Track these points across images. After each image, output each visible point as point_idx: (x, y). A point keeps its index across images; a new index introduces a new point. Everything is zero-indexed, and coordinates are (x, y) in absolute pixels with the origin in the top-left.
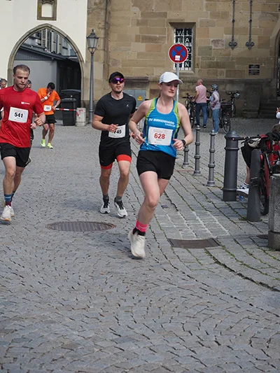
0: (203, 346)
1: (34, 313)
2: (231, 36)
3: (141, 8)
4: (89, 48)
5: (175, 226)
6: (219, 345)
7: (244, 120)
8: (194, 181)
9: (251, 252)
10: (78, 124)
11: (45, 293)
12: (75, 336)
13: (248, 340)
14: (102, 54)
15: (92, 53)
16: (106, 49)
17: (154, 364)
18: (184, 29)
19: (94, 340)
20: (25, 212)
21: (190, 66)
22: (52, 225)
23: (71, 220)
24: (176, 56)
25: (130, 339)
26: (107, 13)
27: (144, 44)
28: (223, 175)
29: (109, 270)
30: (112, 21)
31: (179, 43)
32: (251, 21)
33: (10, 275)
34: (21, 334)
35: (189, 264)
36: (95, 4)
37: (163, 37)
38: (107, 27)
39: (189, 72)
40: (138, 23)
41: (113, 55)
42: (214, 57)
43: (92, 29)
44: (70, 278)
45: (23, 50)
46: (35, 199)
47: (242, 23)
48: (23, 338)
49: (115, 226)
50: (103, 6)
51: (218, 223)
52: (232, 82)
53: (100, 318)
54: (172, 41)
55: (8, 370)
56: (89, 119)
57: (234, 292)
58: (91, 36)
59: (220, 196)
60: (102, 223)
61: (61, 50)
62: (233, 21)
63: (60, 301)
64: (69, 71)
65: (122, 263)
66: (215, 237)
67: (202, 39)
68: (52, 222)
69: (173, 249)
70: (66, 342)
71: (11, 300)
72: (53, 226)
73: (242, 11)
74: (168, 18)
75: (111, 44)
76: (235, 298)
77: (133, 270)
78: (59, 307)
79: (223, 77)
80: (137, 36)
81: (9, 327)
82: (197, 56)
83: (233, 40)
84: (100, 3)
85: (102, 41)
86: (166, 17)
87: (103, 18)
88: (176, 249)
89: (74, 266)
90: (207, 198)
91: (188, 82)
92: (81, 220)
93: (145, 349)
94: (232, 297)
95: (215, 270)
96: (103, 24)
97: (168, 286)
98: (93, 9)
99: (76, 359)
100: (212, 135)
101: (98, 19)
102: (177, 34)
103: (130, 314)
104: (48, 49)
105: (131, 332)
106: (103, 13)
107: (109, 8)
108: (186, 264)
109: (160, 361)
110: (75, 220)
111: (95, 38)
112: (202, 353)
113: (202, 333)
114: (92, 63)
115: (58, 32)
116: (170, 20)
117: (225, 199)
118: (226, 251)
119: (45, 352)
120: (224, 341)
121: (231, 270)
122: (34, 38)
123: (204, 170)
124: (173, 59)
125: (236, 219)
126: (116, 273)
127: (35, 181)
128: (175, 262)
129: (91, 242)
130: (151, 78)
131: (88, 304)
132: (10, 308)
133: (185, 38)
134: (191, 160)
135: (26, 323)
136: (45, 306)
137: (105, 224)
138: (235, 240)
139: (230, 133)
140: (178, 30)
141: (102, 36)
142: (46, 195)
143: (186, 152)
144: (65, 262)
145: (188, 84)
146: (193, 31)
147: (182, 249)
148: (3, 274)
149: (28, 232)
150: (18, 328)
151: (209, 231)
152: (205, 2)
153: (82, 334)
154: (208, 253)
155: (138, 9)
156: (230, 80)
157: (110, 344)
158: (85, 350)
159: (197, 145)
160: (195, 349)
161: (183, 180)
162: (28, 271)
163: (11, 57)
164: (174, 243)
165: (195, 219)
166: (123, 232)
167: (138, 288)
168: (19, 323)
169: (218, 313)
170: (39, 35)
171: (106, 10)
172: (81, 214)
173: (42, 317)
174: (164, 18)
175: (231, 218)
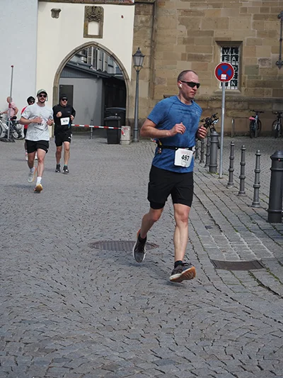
0: (245, 370)
1: (75, 333)
2: (278, 55)
3: (187, 27)
4: (134, 66)
5: (219, 248)
6: (262, 369)
8: (238, 201)
10: (122, 142)
11: (86, 313)
12: (116, 357)
14: (147, 71)
15: (138, 72)
16: (152, 68)
18: (231, 48)
19: (135, 361)
20: (68, 231)
21: (236, 85)
22: (94, 244)
23: (114, 240)
25: (170, 361)
26: (154, 31)
27: (190, 63)
28: (268, 196)
29: (151, 290)
30: (159, 39)
31: (225, 62)
33: (51, 294)
34: (62, 354)
35: (232, 286)
36: (142, 22)
37: (210, 56)
38: (153, 44)
39: (235, 91)
40: (184, 42)
41: (158, 74)
42: (260, 77)
43: (137, 47)
44: (112, 297)
45: (69, 68)
46: (78, 217)
48: (64, 358)
49: (158, 246)
50: (149, 24)
51: (262, 244)
52: (279, 102)
53: (141, 339)
54: (218, 60)
56: (134, 138)
57: (278, 316)
58: (137, 54)
59: (265, 218)
61: (106, 68)
62: (281, 40)
63: (101, 321)
64: (114, 89)
65: (164, 284)
66: (259, 259)
67: (249, 58)
68: (94, 241)
69: (216, 271)
70: (106, 364)
71: (53, 319)
74: (214, 36)
75: (157, 63)
76: (279, 322)
77: (175, 291)
78: (100, 327)
79: (270, 96)
80: (183, 54)
81: (50, 346)
82: (243, 75)
83: (280, 59)
84: (147, 21)
85: (147, 59)
86: (212, 35)
87: (149, 36)
88: (219, 271)
89: (116, 286)
90: (251, 219)
91: (235, 101)
92: (123, 239)
93: (186, 372)
94: (275, 321)
95: (258, 293)
96: (149, 42)
97: (211, 308)
98: (139, 28)
100: (257, 155)
101: (144, 37)
102: (223, 53)
103: (170, 336)
104: (94, 66)
105: (172, 354)
106: (149, 31)
107: (155, 26)
108: (230, 286)
110: (117, 240)
111: (141, 56)
113: (244, 357)
114: (137, 81)
115: (105, 50)
116: (217, 38)
117: (270, 220)
118: (271, 274)
119: (85, 372)
120: (267, 366)
121: (275, 293)
122: (80, 56)
123: (249, 191)
124: (219, 77)
125: (281, 241)
126: (158, 294)
127: (78, 199)
128: (219, 284)
129: (133, 262)
131: (130, 325)
132: (50, 327)
133: (232, 56)
134: (236, 180)
135: (67, 343)
136: (87, 326)
137: (148, 244)
138: (279, 263)
139: (276, 153)
140: (224, 49)
141: (149, 54)
142: (89, 213)
143: (231, 171)
144: (107, 281)
145: (234, 103)
146: (239, 49)
147: (227, 272)
148: (42, 292)
149: (70, 251)
150: (58, 347)
151: (253, 253)
152: (252, 21)
153: (122, 355)
154: (252, 275)
155: (185, 27)
156: (277, 100)
157: (150, 366)
158: (126, 371)
159: (242, 165)
160: (237, 374)
161: (227, 200)
162: (70, 290)
163: (57, 75)
164: (218, 265)
165: (239, 241)
166: (166, 252)
167: (180, 310)
168: (60, 342)
169: (261, 336)
170: (85, 53)
171: (152, 27)
172: (124, 233)
173: (83, 337)
174: (210, 37)
175: (276, 240)
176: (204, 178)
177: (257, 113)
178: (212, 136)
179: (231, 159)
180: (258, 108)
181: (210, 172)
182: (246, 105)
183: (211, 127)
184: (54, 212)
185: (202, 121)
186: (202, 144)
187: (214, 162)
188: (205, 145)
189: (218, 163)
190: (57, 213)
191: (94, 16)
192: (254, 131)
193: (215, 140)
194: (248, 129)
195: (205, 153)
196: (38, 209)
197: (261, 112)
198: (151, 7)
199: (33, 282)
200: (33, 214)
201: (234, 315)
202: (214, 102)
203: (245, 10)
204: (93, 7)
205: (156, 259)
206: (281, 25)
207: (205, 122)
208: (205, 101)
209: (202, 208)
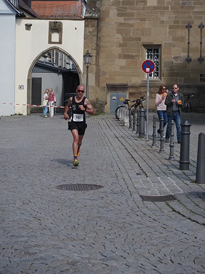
0: (162, 263)
1: (48, 242)
2: (187, 54)
3: (122, 35)
4: (85, 63)
5: (145, 187)
6: (173, 262)
7: (197, 114)
8: (160, 157)
9: (198, 204)
11: (55, 230)
12: (76, 257)
13: (192, 260)
14: (94, 67)
15: (87, 67)
16: (97, 64)
18: (154, 49)
19: (88, 259)
20: (41, 178)
21: (158, 76)
22: (59, 186)
23: (73, 183)
24: (147, 69)
25: (112, 259)
26: (98, 38)
27: (124, 60)
28: (180, 152)
29: (98, 215)
30: (102, 44)
31: (149, 59)
32: (201, 43)
33: (31, 219)
34: (40, 256)
35: (154, 212)
36: (90, 32)
37: (138, 55)
38: (98, 48)
39: (157, 80)
40: (120, 45)
41: (102, 69)
43: (87, 50)
44: (73, 220)
45: (38, 65)
46: (47, 169)
47: (195, 44)
48: (41, 258)
49: (104, 187)
50: (95, 33)
51: (175, 185)
52: (188, 87)
53: (93, 245)
54: (145, 58)
57: (185, 230)
58: (87, 55)
59: (178, 167)
60: (94, 185)
61: (65, 65)
62: (189, 43)
63: (66, 235)
64: (71, 79)
65: (108, 211)
66: (173, 194)
67: (166, 56)
68: (60, 184)
69: (143, 202)
70: (70, 261)
71: (33, 234)
72: (60, 187)
73: (195, 36)
75: (101, 61)
76: (185, 233)
77: (115, 216)
78: (65, 239)
79: (182, 83)
80: (119, 55)
81: (31, 251)
82: (163, 68)
83: (188, 56)
84: (93, 31)
85: (94, 58)
86: (140, 41)
87: (95, 42)
88: (145, 202)
89: (75, 213)
90: (168, 168)
91: (157, 87)
92: (79, 183)
93: (123, 265)
94: (183, 233)
95: (172, 216)
96: (95, 46)
97: (139, 226)
98: (88, 36)
99: (77, 271)
101: (91, 43)
102: (148, 53)
103: (112, 243)
104: (56, 64)
105: (113, 254)
106: (95, 38)
107: (99, 35)
108: (152, 212)
110: (75, 183)
111: (89, 56)
112: (161, 267)
113: (161, 255)
114: (87, 74)
115: (63, 52)
116: (143, 43)
117: (181, 168)
118: (180, 203)
119: (56, 266)
120: (176, 260)
121: (183, 216)
122: (46, 57)
123: (167, 149)
124: (145, 70)
125: (188, 182)
126: (104, 217)
127: (47, 157)
128: (145, 210)
129: (86, 197)
130: (129, 84)
131: (85, 237)
132: (32, 239)
133: (154, 55)
134: (158, 142)
135: (43, 249)
136: (56, 238)
137: (96, 186)
138: (187, 196)
139: (184, 122)
140: (149, 50)
141: (95, 55)
142: (55, 166)
143: (154, 136)
144: (69, 210)
146: (159, 50)
147: (150, 202)
148: (27, 218)
149: (43, 191)
150: (37, 251)
151: (169, 190)
152: (168, 30)
153: (80, 256)
154: (168, 204)
155: (120, 35)
156: (186, 85)
157: (99, 262)
158: (83, 265)
159: (162, 131)
160: (156, 265)
161: (151, 156)
162: (44, 216)
163: (30, 70)
164: (144, 198)
165: (159, 182)
166: (109, 191)
167: (119, 227)
168: (38, 248)
169: (173, 242)
170: (49, 54)
171: (97, 36)
172: (80, 179)
173: (53, 245)
174: (138, 42)
175: (185, 181)
176: (135, 141)
178: (141, 112)
179: (154, 127)
181: (140, 137)
183: (140, 105)
184: (31, 166)
185: (134, 101)
186: (134, 117)
187: (142, 130)
188: (136, 118)
189: (145, 130)
190: (33, 166)
191: (56, 28)
193: (143, 114)
195: (136, 124)
196: (20, 164)
198: (96, 21)
199: (18, 212)
200: (16, 167)
201: (155, 230)
202: (142, 88)
203: (163, 22)
204: (55, 22)
205: (102, 195)
206: (189, 32)
207: (136, 103)
208: (136, 87)
209: (134, 161)
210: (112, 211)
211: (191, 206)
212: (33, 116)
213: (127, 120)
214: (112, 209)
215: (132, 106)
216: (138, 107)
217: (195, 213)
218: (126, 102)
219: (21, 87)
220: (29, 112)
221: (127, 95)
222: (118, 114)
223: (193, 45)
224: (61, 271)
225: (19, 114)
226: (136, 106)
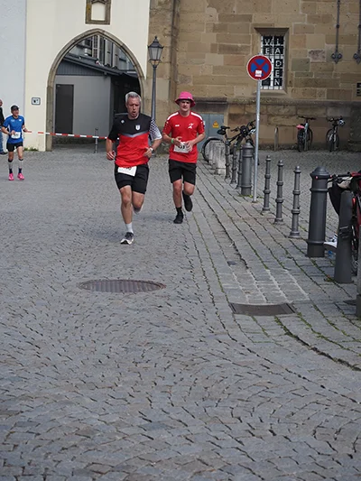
0: (254, 435)
1: (46, 391)
2: (333, 46)
3: (218, 10)
4: (150, 60)
5: (241, 288)
6: (274, 435)
7: (350, 154)
8: (273, 230)
9: (333, 321)
11: (64, 367)
12: (94, 420)
13: (311, 430)
14: (167, 67)
15: (155, 67)
16: (173, 62)
17: (188, 456)
18: (275, 37)
19: (118, 425)
20: (54, 268)
21: (280, 85)
22: (84, 284)
23: (110, 278)
24: (257, 72)
25: (162, 425)
26: (175, 15)
27: (222, 56)
28: (308, 221)
29: (148, 340)
30: (182, 26)
32: (360, 26)
33: (23, 345)
34: (28, 417)
35: (252, 335)
36: (160, 4)
37: (247, 47)
38: (175, 33)
39: (279, 92)
40: (215, 29)
41: (182, 70)
42: (311, 74)
43: (155, 35)
44: (99, 348)
45: (66, 62)
46: (68, 251)
47: (349, 29)
48: (30, 421)
49: (165, 286)
50: (170, 5)
51: (296, 284)
52: (334, 105)
53: (129, 399)
54: (258, 52)
55: (5, 460)
57: (304, 371)
58: (154, 45)
59: (304, 251)
60: (148, 283)
61: (117, 63)
62: (338, 26)
63: (82, 377)
65: (167, 332)
66: (290, 302)
67: (296, 49)
68: (86, 280)
69: (233, 316)
70: (82, 428)
71: (21, 375)
72: (86, 285)
73: (349, 14)
74: (253, 22)
75: (180, 56)
76: (304, 378)
77: (178, 341)
78: (80, 385)
79: (324, 99)
80: (212, 45)
81: (14, 407)
82: (290, 71)
84: (166, 3)
85: (167, 51)
86: (250, 21)
87: (171, 23)
88: (237, 316)
89: (106, 335)
90: (287, 253)
91: (279, 105)
92: (122, 277)
93: (180, 438)
94: (300, 376)
95: (284, 344)
96: (169, 29)
97: (221, 362)
98: (157, 11)
99: (92, 448)
100: (296, 173)
101: (163, 23)
102: (264, 43)
103: (166, 395)
104: (100, 61)
105: (166, 417)
106: (169, 15)
107: (177, 9)
108: (248, 335)
109: (197, 453)
110: (115, 278)
111: (158, 47)
112: (251, 445)
113: (254, 420)
114: (154, 83)
115: (113, 40)
116: (255, 24)
117: (309, 255)
118: (302, 320)
119: (54, 438)
120: (281, 430)
121: (305, 344)
122: (82, 47)
123: (287, 217)
124: (253, 74)
125: (320, 280)
126: (157, 344)
127: (71, 228)
128: (235, 332)
129: (130, 306)
130: (230, 99)
131: (117, 382)
132: (18, 385)
133: (275, 48)
134: (273, 204)
135: (36, 403)
136: (63, 383)
137: (152, 283)
138: (315, 306)
139: (317, 170)
140: (265, 39)
141: (169, 45)
142: (83, 246)
143: (266, 194)
144: (95, 329)
145: (278, 107)
146: (285, 39)
147: (247, 317)
148: (15, 343)
149: (54, 292)
150: (24, 408)
151: (283, 295)
152: (301, 2)
153: (103, 418)
154: (279, 321)
155: (215, 10)
156: (332, 103)
157: (135, 430)
158: (105, 437)
159: (279, 185)
160: (243, 440)
161: (259, 229)
162: (47, 339)
163: (52, 71)
164: (237, 309)
165: (268, 280)
166: (174, 294)
167: (182, 364)
168: (26, 403)
169: (278, 395)
170: (88, 42)
171: (174, 11)
172: (124, 271)
173: (56, 397)
174: (248, 22)
175: (314, 279)
176: (233, 202)
177: (307, 119)
178: (245, 149)
179: (267, 178)
180: (308, 113)
181: (243, 194)
182: (293, 109)
183: (248, 137)
184: (38, 245)
185: (236, 130)
186: (234, 159)
187: (247, 182)
188: (237, 160)
189: (252, 183)
190: (42, 246)
192: (303, 143)
193: (248, 154)
194: (296, 140)
195: (237, 170)
196: (19, 241)
197: (312, 119)
199: (2, 331)
200: (11, 247)
201: (248, 370)
202: (252, 106)
205: (161, 301)
206: (339, 7)
207: (239, 132)
208: (241, 104)
209: (227, 239)
210: (174, 333)
211: (320, 325)
212: (56, 153)
213: (221, 164)
214: (176, 328)
215: (234, 139)
216: (243, 141)
217: (326, 339)
218: (222, 131)
219: (36, 101)
220: (50, 146)
221: (226, 119)
222: (207, 152)
223: (345, 31)
224: (63, 449)
225: (32, 150)
226: (240, 139)
